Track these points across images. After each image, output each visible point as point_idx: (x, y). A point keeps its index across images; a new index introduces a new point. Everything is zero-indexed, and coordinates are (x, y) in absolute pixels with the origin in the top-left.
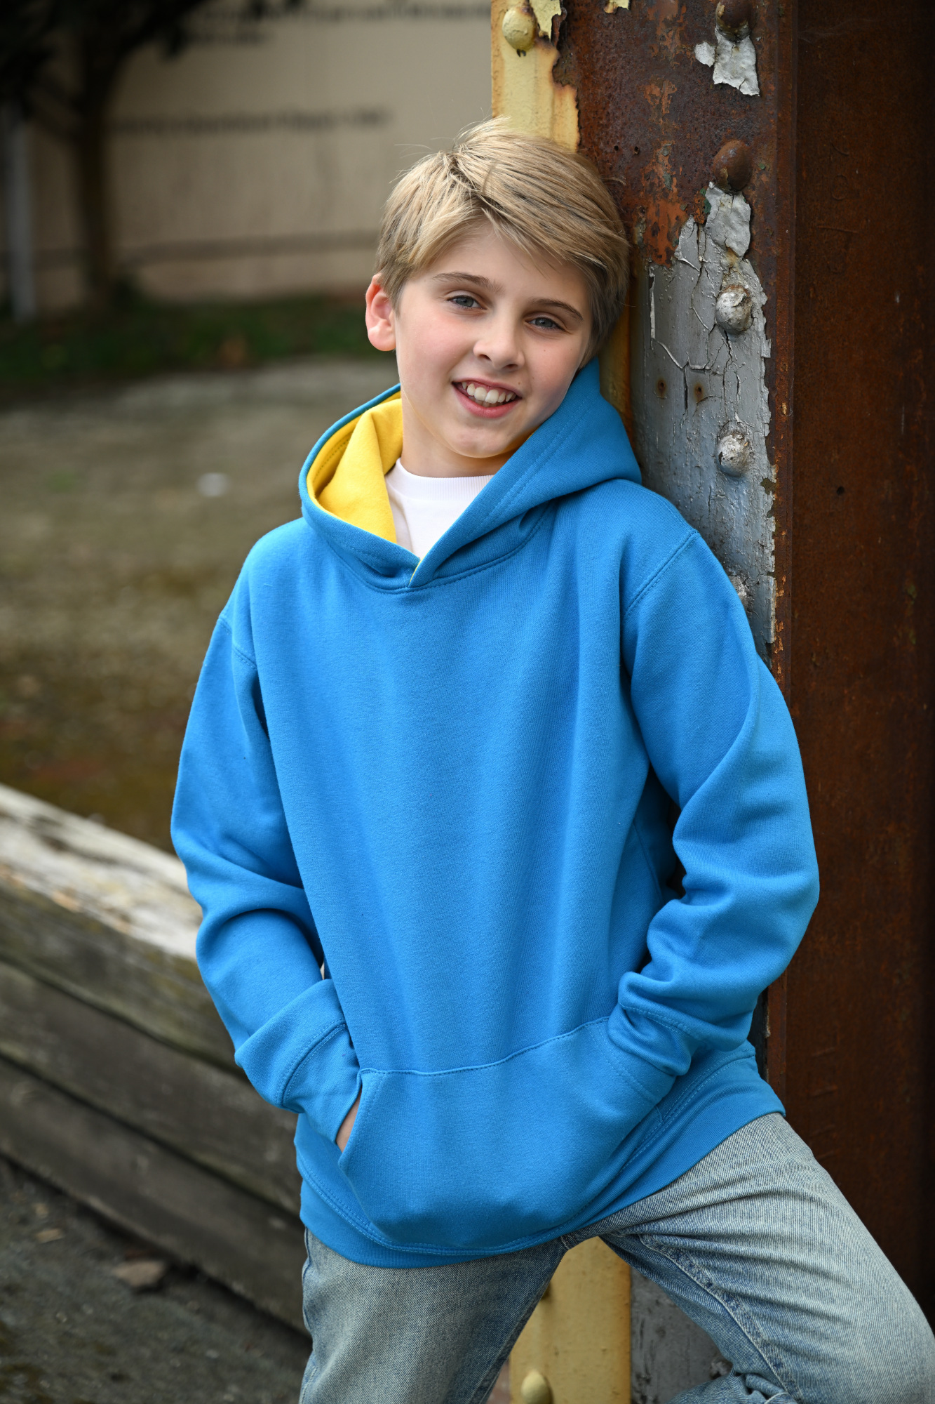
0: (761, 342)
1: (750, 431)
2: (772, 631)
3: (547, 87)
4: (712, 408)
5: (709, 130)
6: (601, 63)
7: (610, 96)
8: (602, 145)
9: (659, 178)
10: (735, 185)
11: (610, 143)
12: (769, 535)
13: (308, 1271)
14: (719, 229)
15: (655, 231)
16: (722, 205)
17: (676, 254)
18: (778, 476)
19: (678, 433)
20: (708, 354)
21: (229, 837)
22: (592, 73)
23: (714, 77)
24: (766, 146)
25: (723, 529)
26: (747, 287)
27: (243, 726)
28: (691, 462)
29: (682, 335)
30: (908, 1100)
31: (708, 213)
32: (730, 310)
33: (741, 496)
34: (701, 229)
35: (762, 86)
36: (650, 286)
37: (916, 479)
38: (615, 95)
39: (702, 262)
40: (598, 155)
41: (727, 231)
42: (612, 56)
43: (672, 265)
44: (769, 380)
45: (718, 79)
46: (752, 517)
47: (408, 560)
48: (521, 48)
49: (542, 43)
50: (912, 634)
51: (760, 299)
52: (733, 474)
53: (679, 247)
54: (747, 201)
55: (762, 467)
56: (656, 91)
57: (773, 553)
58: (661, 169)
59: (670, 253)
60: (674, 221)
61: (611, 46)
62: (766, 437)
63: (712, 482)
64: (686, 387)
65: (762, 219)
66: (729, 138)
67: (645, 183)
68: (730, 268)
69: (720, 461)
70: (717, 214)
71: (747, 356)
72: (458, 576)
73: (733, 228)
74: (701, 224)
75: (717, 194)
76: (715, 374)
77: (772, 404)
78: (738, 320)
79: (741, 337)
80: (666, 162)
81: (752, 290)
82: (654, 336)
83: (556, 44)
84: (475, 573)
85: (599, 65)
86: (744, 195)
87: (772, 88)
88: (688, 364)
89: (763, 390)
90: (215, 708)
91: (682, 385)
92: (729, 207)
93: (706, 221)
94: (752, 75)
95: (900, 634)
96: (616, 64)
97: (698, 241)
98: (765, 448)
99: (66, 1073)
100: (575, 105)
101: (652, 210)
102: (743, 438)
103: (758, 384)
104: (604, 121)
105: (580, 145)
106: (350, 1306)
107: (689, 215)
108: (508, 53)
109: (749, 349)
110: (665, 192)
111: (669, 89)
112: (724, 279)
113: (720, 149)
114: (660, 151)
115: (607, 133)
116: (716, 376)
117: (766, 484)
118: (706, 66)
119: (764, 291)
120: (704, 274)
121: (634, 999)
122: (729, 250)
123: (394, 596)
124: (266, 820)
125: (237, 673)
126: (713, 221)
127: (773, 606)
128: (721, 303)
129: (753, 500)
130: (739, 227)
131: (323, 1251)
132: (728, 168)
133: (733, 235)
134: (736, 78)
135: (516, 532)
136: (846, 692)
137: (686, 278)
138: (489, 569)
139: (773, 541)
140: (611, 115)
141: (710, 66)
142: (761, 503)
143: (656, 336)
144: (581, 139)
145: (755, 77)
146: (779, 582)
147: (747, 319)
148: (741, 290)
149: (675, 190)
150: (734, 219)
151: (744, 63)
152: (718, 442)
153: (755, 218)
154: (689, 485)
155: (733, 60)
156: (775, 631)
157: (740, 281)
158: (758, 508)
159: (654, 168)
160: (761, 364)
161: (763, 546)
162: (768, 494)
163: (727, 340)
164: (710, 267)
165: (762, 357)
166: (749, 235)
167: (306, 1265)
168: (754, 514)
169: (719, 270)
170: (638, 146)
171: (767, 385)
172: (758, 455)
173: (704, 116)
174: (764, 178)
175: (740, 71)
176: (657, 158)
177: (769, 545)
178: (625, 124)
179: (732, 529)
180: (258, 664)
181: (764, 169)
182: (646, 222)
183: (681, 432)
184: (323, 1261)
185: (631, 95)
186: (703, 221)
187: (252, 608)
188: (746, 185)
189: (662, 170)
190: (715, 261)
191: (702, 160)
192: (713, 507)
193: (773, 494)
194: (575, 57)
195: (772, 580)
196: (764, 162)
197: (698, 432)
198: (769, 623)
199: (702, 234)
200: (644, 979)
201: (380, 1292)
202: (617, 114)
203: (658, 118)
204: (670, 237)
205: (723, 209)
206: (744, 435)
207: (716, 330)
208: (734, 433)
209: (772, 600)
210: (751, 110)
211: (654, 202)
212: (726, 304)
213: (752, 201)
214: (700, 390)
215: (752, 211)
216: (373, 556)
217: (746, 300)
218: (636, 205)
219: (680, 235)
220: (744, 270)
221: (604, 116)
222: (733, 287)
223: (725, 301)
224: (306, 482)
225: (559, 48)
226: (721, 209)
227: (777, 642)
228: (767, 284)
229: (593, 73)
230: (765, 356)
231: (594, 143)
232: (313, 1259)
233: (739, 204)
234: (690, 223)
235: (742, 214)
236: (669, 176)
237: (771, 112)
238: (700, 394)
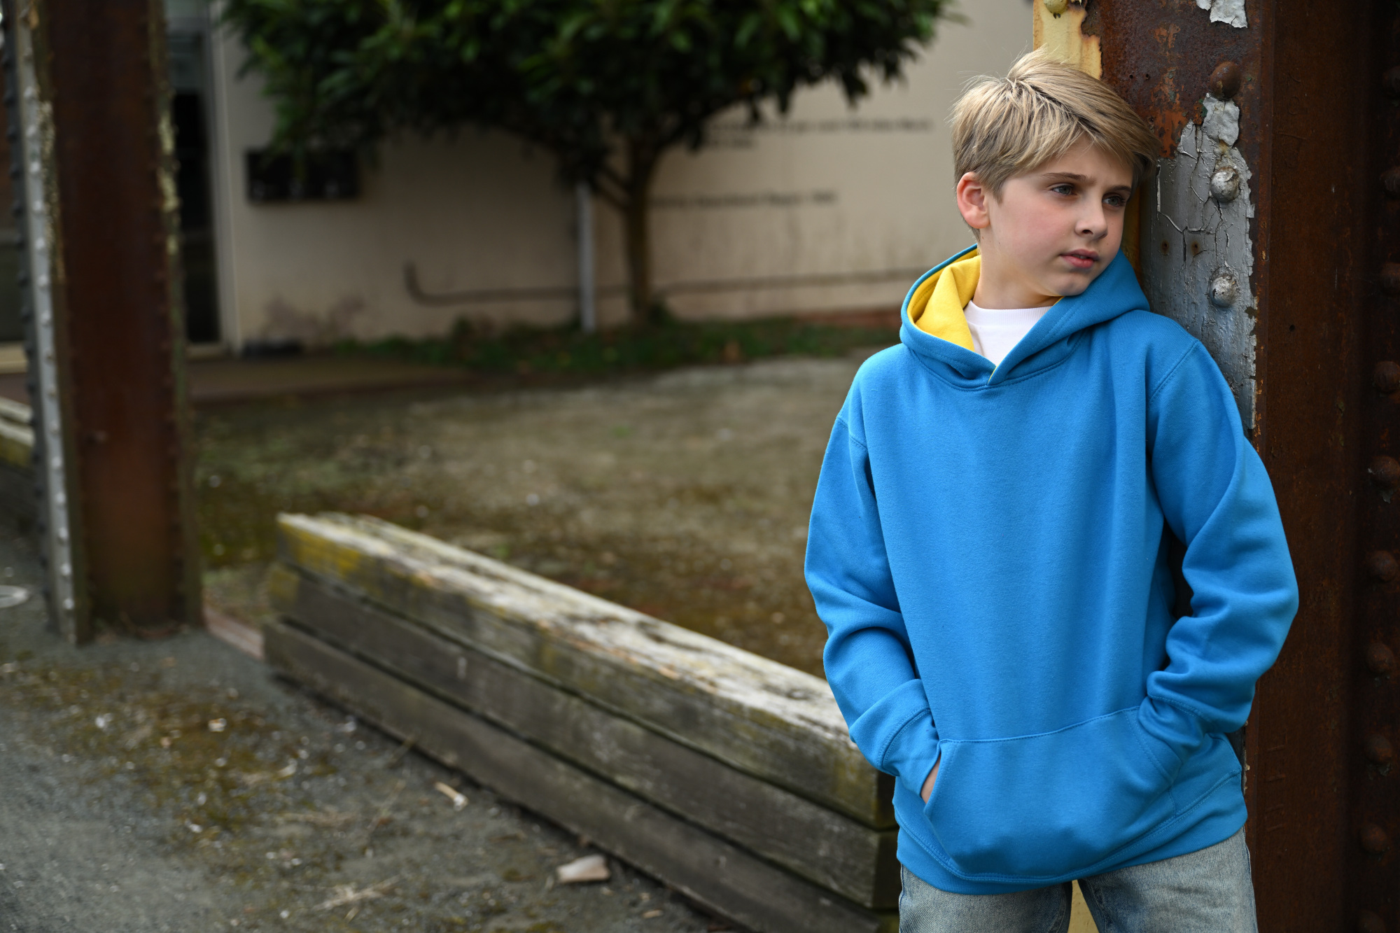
0: (1247, 207)
1: (1237, 273)
2: (1253, 420)
3: (1077, 38)
4: (1207, 259)
5: (1206, 56)
6: (1120, 17)
7: (1127, 39)
8: (1119, 76)
9: (1165, 95)
10: (1226, 95)
11: (1127, 73)
12: (1251, 349)
13: (903, 899)
14: (1214, 128)
15: (1162, 133)
16: (1216, 109)
17: (1178, 148)
18: (1259, 305)
19: (1178, 279)
20: (1203, 220)
21: (850, 576)
22: (1112, 25)
23: (1211, 18)
24: (1252, 63)
25: (1214, 348)
26: (1235, 167)
27: (859, 493)
28: (1188, 300)
29: (1182, 208)
30: (1335, 790)
31: (1205, 116)
32: (1223, 184)
33: (1229, 322)
34: (1198, 128)
35: (1249, 20)
36: (1157, 174)
37: (1345, 323)
38: (1131, 38)
39: (1199, 153)
40: (1117, 83)
41: (1220, 128)
42: (1129, 10)
43: (1175, 157)
44: (1253, 234)
45: (1214, 18)
46: (1237, 336)
47: (987, 365)
48: (1057, 11)
49: (1074, 7)
50: (1341, 438)
51: (1246, 175)
52: (1221, 306)
53: (1181, 143)
54: (1236, 105)
55: (1246, 298)
56: (1164, 32)
57: (1254, 362)
58: (1167, 88)
59: (1174, 148)
60: (1176, 125)
61: (1128, 3)
62: (1249, 276)
63: (1205, 314)
64: (1185, 245)
65: (1248, 117)
66: (1222, 61)
67: (1154, 100)
68: (1222, 154)
69: (1214, 295)
70: (1212, 116)
71: (1235, 218)
72: (1022, 378)
73: (1224, 125)
74: (1199, 125)
75: (1213, 101)
76: (1209, 233)
77: (1255, 252)
78: (1229, 191)
79: (1230, 205)
80: (1171, 83)
81: (1240, 169)
82: (1159, 210)
83: (1085, 6)
84: (1035, 376)
85: (1118, 19)
86: (1233, 100)
87: (1258, 21)
88: (1186, 228)
89: (1248, 242)
90: (836, 481)
91: (1182, 244)
92: (1222, 110)
93: (1203, 122)
94: (1242, 13)
95: (1333, 437)
96: (1131, 16)
97: (1196, 138)
98: (1249, 285)
99: (666, 797)
100: (1099, 48)
101: (1159, 119)
102: (1231, 279)
103: (1243, 237)
104: (1122, 58)
105: (1102, 77)
106: (935, 924)
107: (1189, 119)
108: (1047, 17)
109: (1237, 213)
110: (1170, 105)
111: (1173, 30)
112: (1217, 163)
113: (1214, 69)
114: (1167, 75)
115: (1124, 67)
116: (1210, 236)
117: (1250, 311)
118: (1205, 10)
119: (1250, 169)
120: (1201, 161)
121: (1160, 690)
122: (1221, 142)
123: (976, 392)
124: (876, 562)
125: (853, 455)
126: (1208, 122)
127: (1254, 401)
128: (1215, 180)
129: (1238, 323)
130: (1229, 124)
131: (916, 883)
132: (1223, 81)
133: (1225, 130)
134: (1228, 16)
135: (1065, 347)
136: (1294, 478)
137: (1186, 166)
138: (1044, 374)
139: (1254, 353)
140: (1127, 53)
141: (1207, 9)
142: (1245, 326)
143: (1161, 210)
144: (1103, 73)
145: (1244, 14)
146: (1258, 383)
147: (1235, 191)
148: (1230, 170)
149: (1178, 102)
150: (1226, 119)
151: (1235, 5)
152: (1210, 284)
153: (1242, 118)
154: (1186, 317)
155: (1226, 4)
156: (1255, 420)
157: (1230, 163)
158: (1243, 329)
159: (1161, 88)
160: (1246, 223)
161: (1246, 357)
162: (1251, 318)
163: (1219, 208)
164: (1206, 156)
165: (1247, 218)
166: (1238, 129)
167: (901, 896)
168: (1239, 334)
169: (1213, 157)
170: (1149, 73)
171: (1251, 238)
172: (1243, 290)
173: (1202, 47)
174: (1250, 87)
175: (1232, 11)
176: (1164, 80)
177: (1251, 356)
178: (1138, 59)
179: (1221, 347)
180: (868, 447)
181: (1250, 81)
182: (1154, 127)
183: (1181, 279)
184: (916, 890)
185: (1143, 37)
186: (1200, 123)
187: (863, 406)
188: (1236, 94)
189: (1168, 90)
190: (1209, 151)
191: (1200, 79)
192: (1205, 332)
193: (1255, 317)
194: (1099, 15)
195: (1253, 382)
196: (1250, 76)
197: (1194, 278)
198: (1251, 414)
199: (1200, 133)
200: (1167, 674)
201: (959, 914)
202: (1132, 52)
203: (1165, 52)
204: (1173, 137)
205: (1217, 112)
206: (1231, 276)
207: (1210, 202)
208: (1224, 276)
209: (1253, 396)
210: (1240, 38)
211: (1161, 112)
212: (1220, 180)
213: (1240, 104)
214: (1196, 246)
215: (1240, 112)
216: (962, 363)
217: (1235, 177)
218: (1147, 116)
219: (1181, 134)
220: (1233, 155)
221: (1122, 55)
222: (1224, 168)
223: (1219, 178)
224: (906, 313)
225: (1087, 9)
226: (1215, 112)
227: (1256, 428)
228: (1252, 164)
229: (1114, 24)
230: (1250, 217)
231: (1113, 75)
232: (907, 889)
233: (1231, 108)
234: (1190, 125)
235: (1233, 115)
236: (1173, 93)
237: (1256, 39)
238: (1196, 249)
